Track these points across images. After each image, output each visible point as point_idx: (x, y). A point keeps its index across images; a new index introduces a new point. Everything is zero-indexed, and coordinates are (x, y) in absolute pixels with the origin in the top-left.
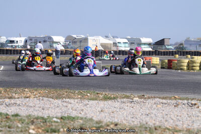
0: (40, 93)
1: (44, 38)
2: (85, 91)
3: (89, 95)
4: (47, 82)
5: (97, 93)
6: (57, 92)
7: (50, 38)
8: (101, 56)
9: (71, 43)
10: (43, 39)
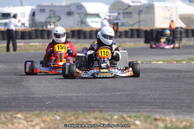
0: (44, 121)
1: (68, 6)
2: (133, 114)
3: (138, 123)
4: (63, 98)
5: (156, 120)
6: (78, 117)
7: (80, 7)
8: (181, 38)
9: (121, 15)
10: (67, 10)
